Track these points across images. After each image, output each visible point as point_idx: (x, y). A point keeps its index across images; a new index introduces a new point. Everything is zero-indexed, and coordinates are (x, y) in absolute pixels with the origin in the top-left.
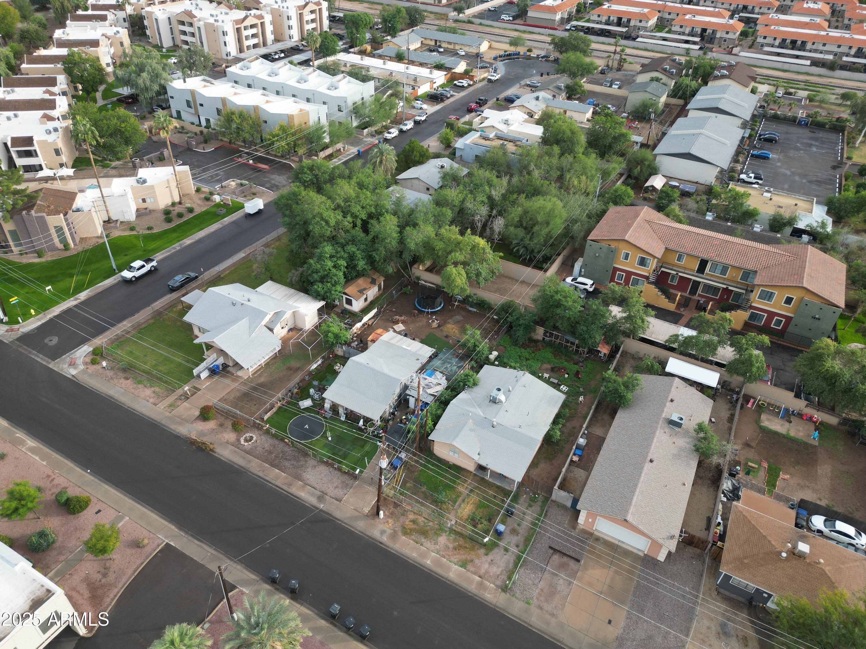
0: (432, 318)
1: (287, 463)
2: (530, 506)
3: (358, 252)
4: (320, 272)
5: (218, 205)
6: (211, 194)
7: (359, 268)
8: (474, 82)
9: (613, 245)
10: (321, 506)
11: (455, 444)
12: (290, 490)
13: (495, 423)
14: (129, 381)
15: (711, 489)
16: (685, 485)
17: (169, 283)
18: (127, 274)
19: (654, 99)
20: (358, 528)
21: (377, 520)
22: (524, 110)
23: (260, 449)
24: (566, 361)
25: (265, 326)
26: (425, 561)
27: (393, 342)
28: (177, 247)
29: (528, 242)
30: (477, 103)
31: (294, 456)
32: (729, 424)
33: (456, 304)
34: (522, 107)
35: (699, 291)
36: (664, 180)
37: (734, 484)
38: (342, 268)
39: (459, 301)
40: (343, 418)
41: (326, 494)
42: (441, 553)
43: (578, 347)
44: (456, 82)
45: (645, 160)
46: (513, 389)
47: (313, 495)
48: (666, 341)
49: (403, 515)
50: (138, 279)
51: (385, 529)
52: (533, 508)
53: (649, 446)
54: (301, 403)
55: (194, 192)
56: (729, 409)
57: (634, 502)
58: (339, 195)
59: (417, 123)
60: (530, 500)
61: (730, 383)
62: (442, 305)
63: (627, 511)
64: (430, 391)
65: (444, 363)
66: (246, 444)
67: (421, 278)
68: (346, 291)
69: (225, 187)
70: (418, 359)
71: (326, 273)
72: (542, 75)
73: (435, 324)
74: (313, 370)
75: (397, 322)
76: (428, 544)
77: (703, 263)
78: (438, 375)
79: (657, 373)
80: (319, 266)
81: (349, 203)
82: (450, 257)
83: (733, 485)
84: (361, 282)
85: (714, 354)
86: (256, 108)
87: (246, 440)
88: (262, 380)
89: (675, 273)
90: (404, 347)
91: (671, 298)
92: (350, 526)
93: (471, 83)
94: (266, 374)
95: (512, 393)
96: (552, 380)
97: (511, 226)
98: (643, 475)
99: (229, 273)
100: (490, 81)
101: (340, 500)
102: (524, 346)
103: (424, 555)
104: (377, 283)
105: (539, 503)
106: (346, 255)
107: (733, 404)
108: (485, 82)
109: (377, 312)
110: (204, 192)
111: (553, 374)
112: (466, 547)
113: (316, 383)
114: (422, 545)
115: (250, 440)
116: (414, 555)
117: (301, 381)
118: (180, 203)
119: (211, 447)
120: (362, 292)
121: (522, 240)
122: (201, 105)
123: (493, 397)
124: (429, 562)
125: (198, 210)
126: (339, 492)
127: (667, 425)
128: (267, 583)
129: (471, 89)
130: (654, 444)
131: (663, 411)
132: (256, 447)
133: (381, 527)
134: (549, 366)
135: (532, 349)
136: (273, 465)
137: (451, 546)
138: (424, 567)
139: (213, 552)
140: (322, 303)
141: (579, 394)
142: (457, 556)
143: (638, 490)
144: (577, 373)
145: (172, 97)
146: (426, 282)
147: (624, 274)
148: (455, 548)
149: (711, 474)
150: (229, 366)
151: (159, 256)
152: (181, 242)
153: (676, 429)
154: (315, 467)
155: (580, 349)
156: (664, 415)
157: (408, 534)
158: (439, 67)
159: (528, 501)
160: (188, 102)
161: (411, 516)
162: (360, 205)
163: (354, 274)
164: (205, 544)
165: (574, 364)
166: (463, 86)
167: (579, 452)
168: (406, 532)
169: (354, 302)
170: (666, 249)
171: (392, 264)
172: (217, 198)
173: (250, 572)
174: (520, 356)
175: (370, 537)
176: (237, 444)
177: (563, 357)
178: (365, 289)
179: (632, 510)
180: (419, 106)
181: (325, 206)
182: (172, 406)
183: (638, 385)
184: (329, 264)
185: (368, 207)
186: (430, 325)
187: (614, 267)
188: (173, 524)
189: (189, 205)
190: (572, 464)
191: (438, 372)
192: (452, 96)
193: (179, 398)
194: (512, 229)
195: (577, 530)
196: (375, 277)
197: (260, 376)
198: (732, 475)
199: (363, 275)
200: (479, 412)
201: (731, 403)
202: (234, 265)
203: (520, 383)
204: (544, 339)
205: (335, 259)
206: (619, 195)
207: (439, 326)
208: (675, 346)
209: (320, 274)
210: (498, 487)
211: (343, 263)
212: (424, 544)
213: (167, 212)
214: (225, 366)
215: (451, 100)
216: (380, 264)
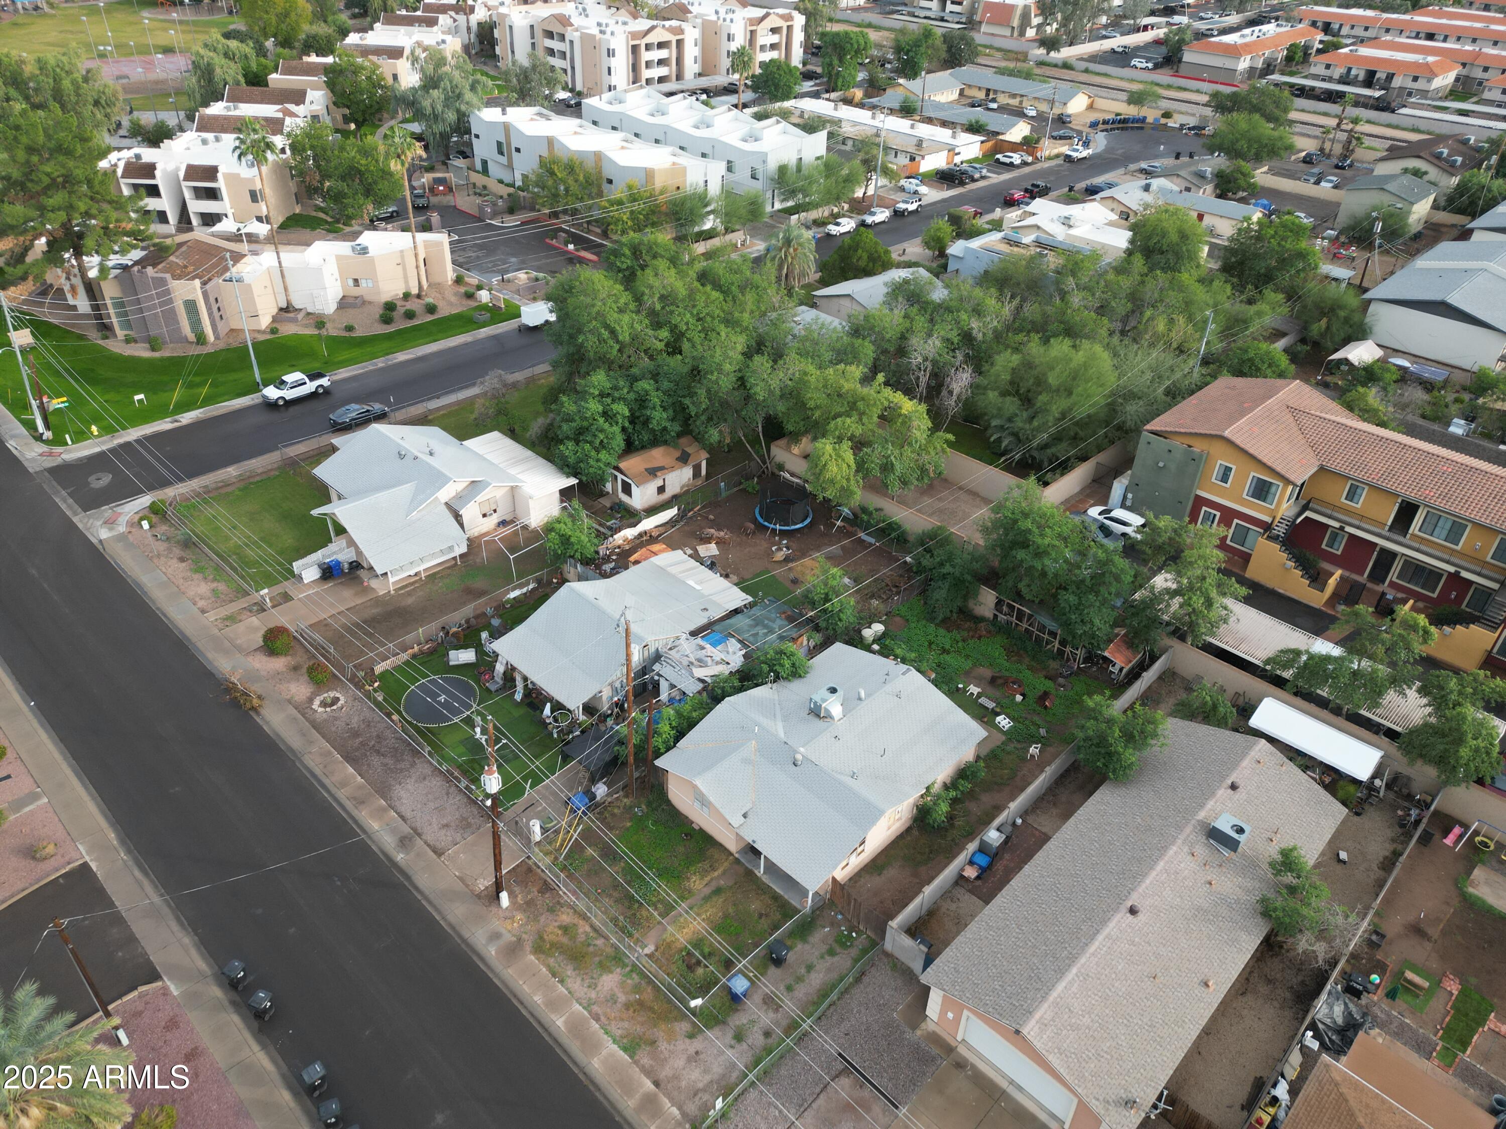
0: (780, 543)
1: (376, 761)
2: (831, 953)
3: (654, 393)
4: (573, 420)
5: (484, 308)
6: (479, 288)
7: (653, 424)
8: (1037, 158)
9: (1199, 446)
10: (400, 857)
11: (698, 782)
12: (355, 813)
13: (799, 757)
14: (184, 564)
15: (1288, 1013)
16: (1207, 986)
17: (331, 416)
18: (272, 393)
19: (1399, 206)
20: (450, 918)
21: (494, 909)
22: (1115, 205)
23: (340, 724)
24: (1030, 668)
25: (446, 504)
26: (553, 1017)
27: (673, 570)
28: (380, 363)
29: (1020, 425)
30: (1026, 191)
31: (396, 750)
32: (1381, 873)
33: (839, 523)
34: (1110, 202)
35: (1393, 575)
36: (1379, 353)
37: (1350, 1014)
38: (620, 421)
39: (845, 519)
40: (518, 697)
41: (419, 835)
42: (595, 1008)
43: (1063, 643)
44: (998, 156)
45: (1341, 307)
46: (868, 695)
47: (393, 831)
48: (1268, 661)
49: (551, 910)
50: (290, 403)
51: (503, 931)
52: (836, 959)
53: (1138, 877)
54: (452, 654)
55: (450, 283)
56: (1393, 840)
57: (1054, 994)
58: (651, 287)
59: (898, 214)
60: (836, 941)
61: (1409, 779)
62: (808, 520)
63: (1030, 1013)
64: (700, 673)
65: (757, 625)
66: (321, 710)
67: (788, 466)
68: (622, 465)
69: (509, 281)
70: (706, 609)
71: (585, 424)
72: (1177, 157)
73: (780, 556)
74: (508, 601)
75: (707, 540)
76: (576, 984)
77: (1407, 511)
78: (733, 645)
79: (1221, 723)
80: (573, 408)
81: (673, 308)
82: (832, 425)
83: (1348, 1015)
84: (658, 455)
85: (1377, 705)
86: (598, 156)
87: (324, 704)
88: (410, 601)
89: (1337, 525)
90: (691, 583)
91: (1317, 579)
92: (437, 909)
93: (1030, 159)
94: (421, 593)
95: (864, 703)
96: (983, 700)
97: (993, 389)
98: (1100, 937)
99: (443, 415)
100: (1068, 159)
101: (439, 853)
102: (946, 624)
103: (555, 1004)
104: (692, 461)
105: (854, 952)
106: (632, 396)
107: (1405, 829)
108: (1060, 161)
109: (678, 514)
110: (467, 284)
111: (990, 691)
112: (651, 1009)
113: (496, 622)
114: (561, 981)
115: (332, 704)
116: (538, 999)
117: (476, 617)
118: (419, 296)
119: (256, 702)
120: (653, 472)
121: (1010, 420)
122: (518, 150)
123: (815, 703)
124: (560, 1022)
125: (445, 311)
126: (442, 838)
127: (1203, 839)
128: (221, 985)
129: (1027, 170)
130: (1153, 874)
131: (1202, 806)
132: (336, 719)
133: (496, 924)
134: (988, 673)
135: (965, 634)
136: (349, 758)
137: (622, 998)
138: (546, 1030)
139: (157, 899)
140: (573, 481)
141: (1033, 739)
142: (626, 1025)
143: (1074, 970)
144: (1045, 695)
145: (477, 136)
146: (792, 475)
147: (1218, 514)
148: (627, 1006)
149: (1300, 978)
150: (363, 567)
151: (343, 373)
152: (390, 356)
153: (1226, 853)
154: (424, 779)
155: (1068, 649)
156: (1201, 815)
157: (543, 952)
158: (974, 128)
159: (830, 941)
160: (499, 144)
161: (566, 918)
162: (692, 314)
163: (646, 437)
164: (152, 881)
165: (1046, 677)
166: (1011, 165)
167: (983, 860)
168: (541, 948)
169: (634, 488)
170: (1322, 469)
171: (724, 427)
172: (484, 296)
173: (202, 955)
174: (930, 643)
175: (464, 941)
176: (304, 708)
177: (1027, 660)
178: (661, 468)
179: (1044, 1011)
180: (913, 188)
181: (616, 302)
182: (231, 619)
183: (1155, 735)
184: (594, 406)
185: (709, 319)
186: (770, 554)
187: (1198, 497)
188: (116, 831)
189: (429, 300)
190: (961, 882)
191: (733, 640)
192: (983, 178)
193: (248, 609)
194: (992, 395)
195: (918, 1032)
196: (689, 450)
197: (409, 594)
198: (1352, 992)
199: (666, 443)
200: (779, 730)
201: (1402, 826)
202: (458, 403)
203: (888, 688)
204: (995, 616)
205: (609, 400)
206: (1249, 360)
207: (787, 560)
208: (1287, 674)
209: (573, 424)
210: (776, 897)
211: (622, 409)
212: (569, 981)
213: (390, 307)
214: (356, 566)
215: (981, 184)
216: (698, 423)
